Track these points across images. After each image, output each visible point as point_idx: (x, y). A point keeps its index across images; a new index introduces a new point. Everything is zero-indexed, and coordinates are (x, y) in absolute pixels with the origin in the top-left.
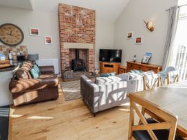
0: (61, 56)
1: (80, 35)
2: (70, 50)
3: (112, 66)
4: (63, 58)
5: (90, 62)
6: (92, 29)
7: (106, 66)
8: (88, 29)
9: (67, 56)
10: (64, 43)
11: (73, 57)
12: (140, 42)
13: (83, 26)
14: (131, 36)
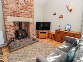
0: (6, 29)
1: (22, 11)
2: (14, 22)
3: (45, 33)
4: (7, 30)
5: (31, 31)
6: (32, 8)
7: (41, 33)
8: (29, 7)
9: (12, 28)
10: (8, 17)
11: (17, 28)
12: (62, 18)
13: (25, 4)
14: (55, 14)
